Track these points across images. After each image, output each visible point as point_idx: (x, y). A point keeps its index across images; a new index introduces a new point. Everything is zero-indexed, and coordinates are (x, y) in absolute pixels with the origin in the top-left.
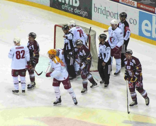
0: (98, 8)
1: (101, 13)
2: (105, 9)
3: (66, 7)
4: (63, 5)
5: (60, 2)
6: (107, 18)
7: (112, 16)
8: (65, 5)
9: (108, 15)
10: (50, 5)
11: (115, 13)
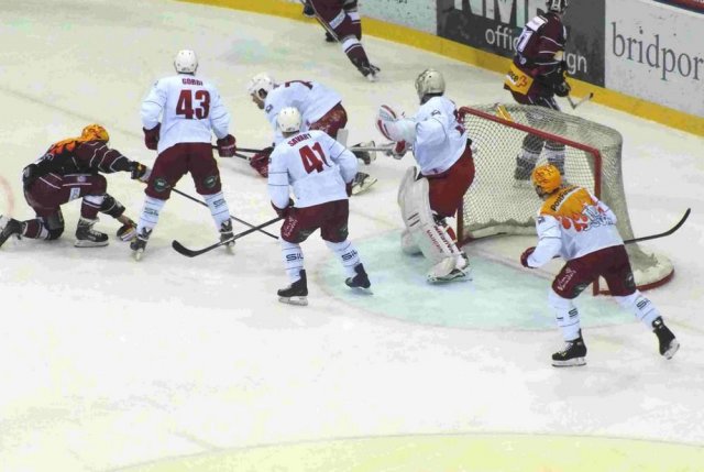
0: (629, 40)
1: (641, 61)
2: (655, 43)
3: (502, 37)
4: (489, 30)
5: (479, 16)
6: (664, 79)
7: (685, 71)
8: (500, 27)
9: (669, 67)
10: (439, 27)
11: (696, 59)
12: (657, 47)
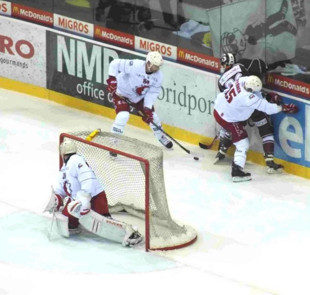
0: (167, 89)
1: (174, 103)
2: (184, 92)
3: (87, 89)
4: (79, 85)
5: (73, 76)
6: (189, 114)
7: (203, 109)
8: (85, 82)
9: (192, 106)
10: (48, 83)
11: (209, 101)
12: (185, 94)
